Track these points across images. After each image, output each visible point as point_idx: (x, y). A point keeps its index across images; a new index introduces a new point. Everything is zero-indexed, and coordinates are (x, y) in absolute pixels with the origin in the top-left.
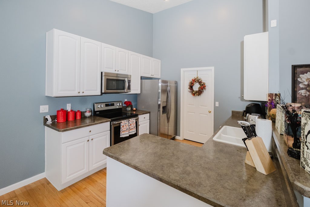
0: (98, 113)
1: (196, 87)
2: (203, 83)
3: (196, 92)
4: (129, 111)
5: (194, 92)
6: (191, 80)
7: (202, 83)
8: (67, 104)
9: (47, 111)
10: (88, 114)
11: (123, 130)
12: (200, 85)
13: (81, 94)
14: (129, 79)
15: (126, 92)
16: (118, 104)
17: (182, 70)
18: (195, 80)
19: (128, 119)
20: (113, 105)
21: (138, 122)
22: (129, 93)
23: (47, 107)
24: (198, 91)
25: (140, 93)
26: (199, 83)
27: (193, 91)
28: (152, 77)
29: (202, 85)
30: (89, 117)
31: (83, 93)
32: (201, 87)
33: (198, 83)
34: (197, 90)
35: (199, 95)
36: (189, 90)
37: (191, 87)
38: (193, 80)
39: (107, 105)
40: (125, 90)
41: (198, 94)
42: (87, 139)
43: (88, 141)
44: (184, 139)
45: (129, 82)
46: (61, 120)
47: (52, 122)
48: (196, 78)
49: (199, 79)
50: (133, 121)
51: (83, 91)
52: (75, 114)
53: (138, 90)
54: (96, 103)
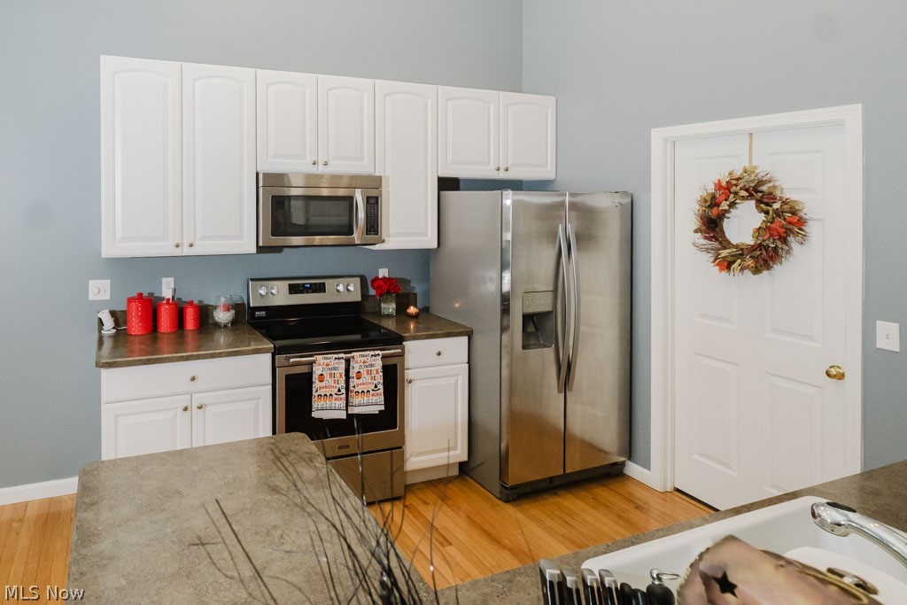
0: (263, 313)
1: (744, 224)
2: (785, 203)
3: (742, 252)
4: (389, 316)
5: (724, 253)
6: (711, 188)
7: (777, 206)
8: (164, 279)
9: (106, 296)
10: (222, 316)
11: (322, 392)
12: (767, 213)
13: (186, 251)
14: (373, 193)
15: (357, 242)
16: (341, 288)
17: (658, 136)
18: (734, 189)
19: (345, 353)
20: (320, 288)
21: (403, 369)
22: (377, 247)
23: (106, 284)
24: (753, 248)
25: (434, 245)
26: (759, 202)
27: (725, 244)
28: (502, 175)
29: (778, 213)
30: (225, 326)
31: (191, 245)
32: (768, 228)
33: (752, 203)
34: (749, 240)
35: (756, 271)
36: (700, 239)
37: (712, 225)
38: (719, 186)
39: (293, 289)
40: (357, 236)
41: (750, 262)
42: (185, 400)
43: (186, 409)
44: (678, 490)
45: (373, 203)
46: (136, 327)
47: (114, 331)
48: (738, 173)
49: (761, 183)
50: (369, 360)
51: (191, 241)
52: (179, 310)
53: (425, 234)
54: (252, 280)
